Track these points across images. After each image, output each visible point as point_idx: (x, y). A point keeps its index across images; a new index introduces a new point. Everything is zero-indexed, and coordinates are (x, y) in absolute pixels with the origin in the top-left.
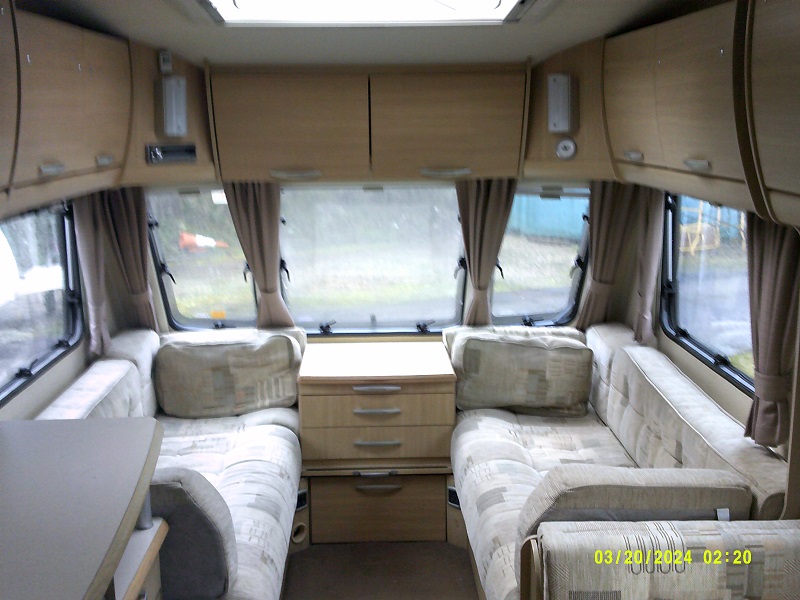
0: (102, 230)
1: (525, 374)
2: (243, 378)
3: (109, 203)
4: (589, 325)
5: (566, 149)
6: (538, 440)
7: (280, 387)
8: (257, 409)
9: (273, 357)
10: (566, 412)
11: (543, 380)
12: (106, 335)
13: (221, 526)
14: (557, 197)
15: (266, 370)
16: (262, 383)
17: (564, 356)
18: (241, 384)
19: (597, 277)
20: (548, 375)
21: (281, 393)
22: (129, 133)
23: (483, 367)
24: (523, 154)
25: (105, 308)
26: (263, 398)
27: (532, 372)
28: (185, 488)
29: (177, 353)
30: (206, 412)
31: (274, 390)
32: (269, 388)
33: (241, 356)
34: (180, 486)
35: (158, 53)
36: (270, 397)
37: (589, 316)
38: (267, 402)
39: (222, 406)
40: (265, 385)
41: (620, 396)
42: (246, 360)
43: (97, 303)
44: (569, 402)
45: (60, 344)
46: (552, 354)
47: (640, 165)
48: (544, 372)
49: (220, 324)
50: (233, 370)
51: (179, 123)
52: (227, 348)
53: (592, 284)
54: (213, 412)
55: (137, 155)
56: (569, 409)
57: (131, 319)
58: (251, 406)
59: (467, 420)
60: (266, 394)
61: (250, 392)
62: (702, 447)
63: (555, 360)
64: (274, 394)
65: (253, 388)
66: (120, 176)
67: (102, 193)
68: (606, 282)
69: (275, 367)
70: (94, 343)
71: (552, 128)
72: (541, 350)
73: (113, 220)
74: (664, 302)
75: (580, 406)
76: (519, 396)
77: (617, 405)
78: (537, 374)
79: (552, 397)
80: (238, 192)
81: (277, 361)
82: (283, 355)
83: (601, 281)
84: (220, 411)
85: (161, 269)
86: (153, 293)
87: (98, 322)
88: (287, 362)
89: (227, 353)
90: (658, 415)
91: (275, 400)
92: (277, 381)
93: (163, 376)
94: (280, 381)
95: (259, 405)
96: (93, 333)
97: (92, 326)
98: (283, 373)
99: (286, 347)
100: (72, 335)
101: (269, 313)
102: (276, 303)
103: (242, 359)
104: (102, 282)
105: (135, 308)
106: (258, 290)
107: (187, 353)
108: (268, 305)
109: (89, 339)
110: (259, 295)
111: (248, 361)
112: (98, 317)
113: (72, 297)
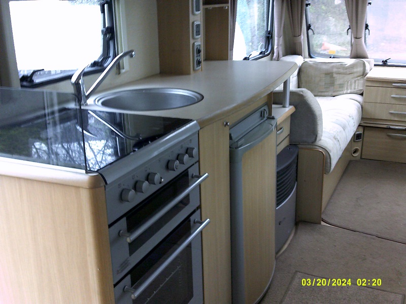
2: (339, 80)
7: (357, 84)
8: (343, 94)
9: (355, 70)
13: (317, 113)
15: (351, 76)
16: (348, 83)
18: (338, 82)
21: (356, 87)
25: (282, 39)
26: (347, 89)
28: (304, 95)
29: (310, 66)
30: (319, 94)
31: (353, 86)
32: (351, 85)
33: (340, 68)
34: (302, 93)
36: (351, 89)
38: (349, 91)
39: (327, 92)
40: (349, 84)
42: (341, 71)
45: (262, 53)
49: (332, 56)
50: (335, 75)
52: (333, 64)
54: (323, 94)
57: (292, 49)
58: (341, 92)
60: (349, 88)
61: (341, 86)
64: (353, 87)
65: (343, 84)
69: (356, 75)
70: (275, 55)
81: (357, 72)
82: (360, 69)
84: (326, 94)
85: (309, 27)
86: (303, 38)
87: (278, 45)
88: (361, 73)
89: (333, 67)
91: (353, 91)
92: (355, 82)
93: (302, 75)
94: (357, 82)
95: (345, 92)
96: (275, 50)
97: (275, 47)
98: (359, 78)
99: (362, 66)
100: (267, 50)
101: (357, 51)
102: (361, 45)
103: (339, 70)
104: (282, 28)
105: (295, 44)
106: (353, 38)
107: (314, 65)
108: (356, 45)
109: (273, 54)
110: (353, 41)
111: (342, 71)
112: (278, 43)
113: (269, 34)
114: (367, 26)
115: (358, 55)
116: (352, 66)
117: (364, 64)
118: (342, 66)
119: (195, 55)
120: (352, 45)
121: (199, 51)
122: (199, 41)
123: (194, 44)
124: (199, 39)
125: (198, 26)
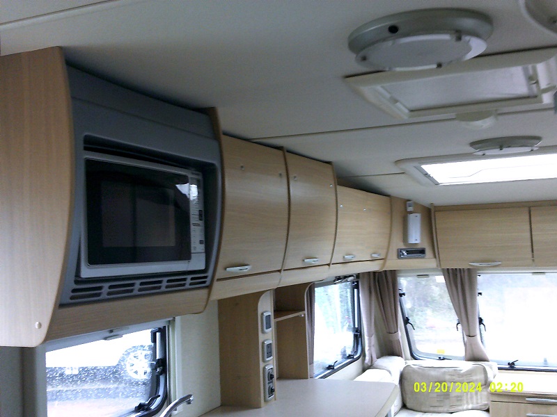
0: (373, 294)
3: (378, 281)
7: (479, 397)
8: (464, 410)
9: (474, 378)
12: (374, 356)
16: (467, 395)
18: (454, 394)
21: (479, 401)
22: (389, 242)
25: (374, 338)
26: (468, 403)
29: (414, 371)
31: (475, 399)
32: (472, 398)
33: (454, 375)
35: (406, 202)
36: (472, 403)
38: (470, 407)
39: (441, 406)
40: (469, 396)
42: (456, 378)
43: (370, 336)
45: (349, 357)
49: (442, 357)
51: (416, 237)
52: (444, 369)
54: (436, 409)
55: (393, 254)
57: (388, 349)
58: (460, 408)
60: (470, 401)
61: (459, 399)
64: (475, 401)
65: (461, 397)
66: (384, 265)
67: (374, 273)
70: (367, 358)
73: (380, 289)
80: (451, 275)
81: (477, 380)
82: (480, 377)
84: (440, 409)
85: (406, 321)
86: (401, 334)
87: (370, 346)
88: (483, 382)
89: (445, 373)
91: (475, 406)
92: (477, 394)
93: (406, 384)
94: (479, 394)
95: (465, 408)
96: (367, 353)
97: (367, 348)
98: (481, 389)
99: (483, 372)
100: (356, 352)
101: (472, 350)
102: (476, 344)
103: (454, 377)
104: (373, 324)
105: (391, 342)
106: (465, 336)
107: (420, 371)
108: (471, 345)
109: (365, 356)
110: (466, 339)
111: (458, 379)
112: (370, 343)
113: (357, 332)
114: (481, 321)
115: (475, 357)
116: (470, 373)
117: (484, 369)
118: (456, 372)
119: (267, 382)
120: (465, 344)
121: (271, 377)
122: (271, 364)
123: (264, 368)
124: (271, 362)
125: (269, 346)
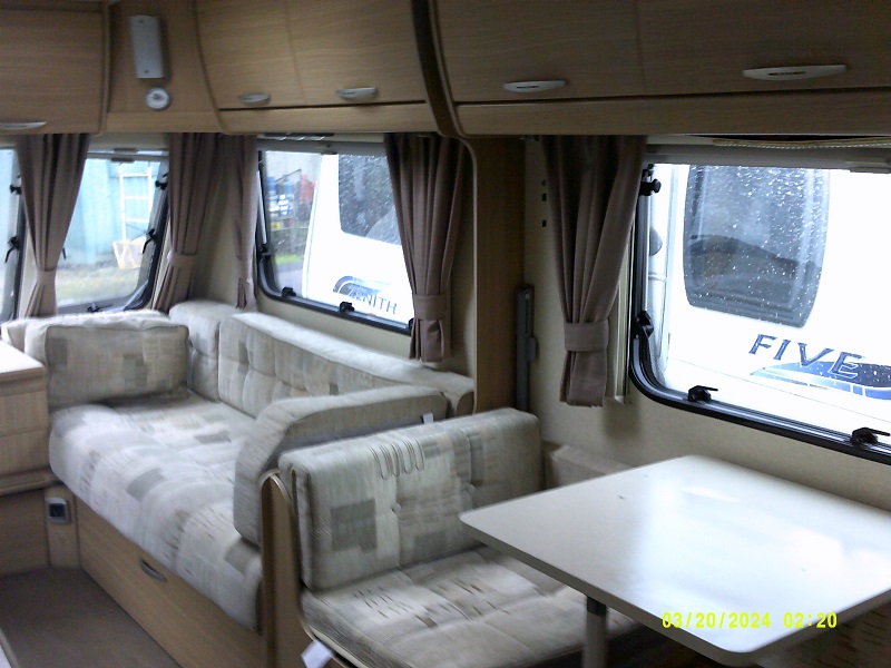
1: (121, 360)
4: (171, 305)
5: (157, 99)
6: (157, 425)
10: (168, 396)
11: (140, 363)
14: (129, 160)
17: (160, 336)
19: (179, 249)
20: (145, 358)
23: (71, 356)
24: (105, 104)
27: (127, 357)
37: (170, 293)
41: (236, 365)
44: (170, 385)
46: (146, 335)
47: (263, 108)
48: (142, 355)
53: (173, 256)
56: (170, 392)
59: (64, 418)
62: (367, 378)
63: (150, 341)
68: (188, 254)
71: (141, 75)
72: (133, 333)
74: (261, 265)
75: (181, 389)
76: (117, 384)
77: (234, 374)
78: (134, 359)
79: (153, 381)
83: (182, 253)
90: (300, 366)
